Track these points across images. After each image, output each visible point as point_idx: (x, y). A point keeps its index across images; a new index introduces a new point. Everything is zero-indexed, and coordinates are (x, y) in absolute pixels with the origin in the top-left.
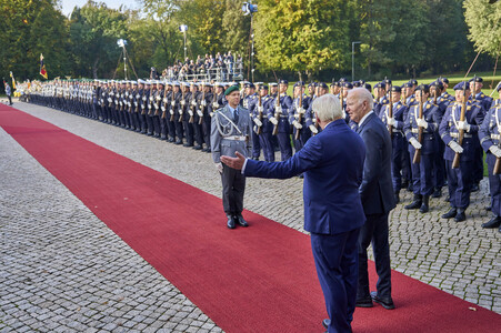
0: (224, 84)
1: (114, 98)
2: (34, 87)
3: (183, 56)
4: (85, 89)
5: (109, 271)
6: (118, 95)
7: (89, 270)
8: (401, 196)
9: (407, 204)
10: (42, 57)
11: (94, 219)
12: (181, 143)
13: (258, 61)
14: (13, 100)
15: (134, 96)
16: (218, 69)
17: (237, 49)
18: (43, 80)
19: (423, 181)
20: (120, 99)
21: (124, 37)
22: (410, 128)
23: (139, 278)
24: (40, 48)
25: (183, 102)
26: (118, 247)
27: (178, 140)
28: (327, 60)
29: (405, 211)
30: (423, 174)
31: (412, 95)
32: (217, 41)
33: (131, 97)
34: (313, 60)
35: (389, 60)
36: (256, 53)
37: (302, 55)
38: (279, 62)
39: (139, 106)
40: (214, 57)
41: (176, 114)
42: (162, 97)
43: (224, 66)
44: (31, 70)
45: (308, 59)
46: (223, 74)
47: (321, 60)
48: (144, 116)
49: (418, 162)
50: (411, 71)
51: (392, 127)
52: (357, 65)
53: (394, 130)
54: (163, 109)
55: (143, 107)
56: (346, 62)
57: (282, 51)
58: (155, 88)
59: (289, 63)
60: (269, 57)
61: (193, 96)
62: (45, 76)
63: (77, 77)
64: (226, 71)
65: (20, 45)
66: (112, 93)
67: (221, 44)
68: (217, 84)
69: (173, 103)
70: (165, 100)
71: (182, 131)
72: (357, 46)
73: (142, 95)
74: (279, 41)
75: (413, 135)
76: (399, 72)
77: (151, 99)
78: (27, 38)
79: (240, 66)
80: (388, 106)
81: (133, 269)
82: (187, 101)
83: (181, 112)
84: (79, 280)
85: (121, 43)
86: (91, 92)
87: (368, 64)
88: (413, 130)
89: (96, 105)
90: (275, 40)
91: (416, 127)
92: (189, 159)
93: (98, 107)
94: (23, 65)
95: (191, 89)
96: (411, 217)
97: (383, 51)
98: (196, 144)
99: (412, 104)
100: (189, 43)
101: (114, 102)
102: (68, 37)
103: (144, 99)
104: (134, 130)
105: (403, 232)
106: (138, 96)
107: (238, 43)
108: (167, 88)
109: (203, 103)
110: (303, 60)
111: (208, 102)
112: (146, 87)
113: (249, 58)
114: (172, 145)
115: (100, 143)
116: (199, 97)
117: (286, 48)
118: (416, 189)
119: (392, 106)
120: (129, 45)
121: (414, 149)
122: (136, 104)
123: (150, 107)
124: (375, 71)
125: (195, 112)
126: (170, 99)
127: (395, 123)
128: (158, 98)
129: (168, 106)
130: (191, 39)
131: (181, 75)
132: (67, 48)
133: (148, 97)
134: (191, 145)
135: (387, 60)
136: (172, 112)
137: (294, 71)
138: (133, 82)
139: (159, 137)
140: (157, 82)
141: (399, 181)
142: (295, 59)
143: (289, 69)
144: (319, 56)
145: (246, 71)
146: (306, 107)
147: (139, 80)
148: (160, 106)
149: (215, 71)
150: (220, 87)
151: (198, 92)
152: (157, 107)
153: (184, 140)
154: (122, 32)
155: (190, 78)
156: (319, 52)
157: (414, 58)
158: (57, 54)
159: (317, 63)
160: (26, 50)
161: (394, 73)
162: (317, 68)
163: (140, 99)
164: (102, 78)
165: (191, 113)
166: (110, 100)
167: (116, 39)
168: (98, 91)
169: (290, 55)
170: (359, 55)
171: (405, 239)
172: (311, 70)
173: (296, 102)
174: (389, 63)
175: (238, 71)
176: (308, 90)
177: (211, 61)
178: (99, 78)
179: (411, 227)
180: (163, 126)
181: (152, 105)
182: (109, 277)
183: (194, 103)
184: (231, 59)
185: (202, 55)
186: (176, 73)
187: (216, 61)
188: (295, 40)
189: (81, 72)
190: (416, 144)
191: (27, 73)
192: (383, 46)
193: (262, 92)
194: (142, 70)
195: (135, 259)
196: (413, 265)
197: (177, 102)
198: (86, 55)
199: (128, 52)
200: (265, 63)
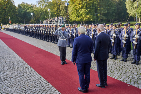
1: (30, 29)
2: (7, 26)
3: (49, 17)
4: (22, 27)
5: (28, 77)
7: (23, 77)
8: (109, 55)
9: (111, 57)
10: (10, 18)
11: (24, 62)
12: (49, 41)
13: (70, 19)
14: (2, 30)
17: (64, 15)
18: (10, 24)
19: (115, 51)
21: (32, 12)
22: (111, 36)
23: (37, 79)
24: (9, 15)
25: (49, 30)
26: (31, 70)
27: (48, 40)
28: (88, 18)
30: (115, 49)
31: (112, 27)
32: (58, 13)
33: (35, 29)
34: (85, 18)
35: (106, 18)
36: (69, 16)
37: (82, 17)
38: (76, 19)
39: (37, 31)
40: (58, 17)
41: (47, 33)
42: (43, 28)
43: (60, 20)
44: (7, 21)
45: (83, 18)
47: (87, 18)
48: (38, 34)
49: (113, 46)
50: (112, 21)
52: (97, 20)
54: (43, 32)
55: (38, 31)
56: (94, 19)
57: (76, 16)
58: (41, 26)
59: (78, 19)
60: (73, 18)
62: (11, 23)
63: (19, 23)
64: (61, 21)
65: (3, 15)
66: (29, 28)
67: (59, 14)
68: (58, 25)
69: (46, 30)
70: (44, 29)
71: (49, 38)
72: (97, 14)
73: (37, 28)
74: (75, 13)
75: (112, 38)
76: (108, 21)
77: (40, 29)
78: (5, 13)
79: (65, 20)
80: (105, 30)
81: (35, 76)
82: (50, 30)
83: (48, 33)
84: (20, 79)
85: (32, 14)
86: (23, 27)
87: (100, 19)
88: (112, 37)
89: (25, 31)
90: (74, 13)
91: (113, 36)
92: (51, 46)
93: (25, 32)
94: (4, 20)
95: (51, 26)
96: (112, 61)
97: (104, 16)
98: (53, 42)
99: (112, 30)
100: (51, 14)
101: (30, 30)
102: (17, 12)
103: (38, 29)
104: (36, 38)
105: (110, 65)
106: (36, 28)
107: (64, 14)
108: (44, 26)
109: (54, 30)
110: (82, 18)
112: (39, 26)
113: (67, 18)
114: (46, 42)
115: (26, 41)
117: (77, 15)
118: (113, 53)
120: (34, 14)
121: (112, 42)
122: (36, 31)
123: (40, 31)
124: (102, 21)
125: (52, 33)
126: (45, 29)
128: (42, 29)
130: (51, 13)
131: (48, 22)
132: (17, 15)
133: (39, 29)
134: (51, 42)
135: (105, 18)
136: (46, 33)
137: (80, 21)
138: (35, 25)
139: (42, 40)
140: (42, 24)
142: (80, 18)
143: (78, 21)
144: (87, 17)
145: (66, 21)
147: (37, 24)
149: (58, 21)
150: (59, 26)
151: (53, 27)
152: (42, 31)
153: (49, 40)
154: (32, 11)
155: (51, 23)
156: (86, 16)
157: (112, 18)
158: (14, 17)
159: (86, 19)
160: (5, 16)
161: (107, 22)
162: (86, 20)
163: (37, 29)
164: (26, 23)
165: (51, 33)
167: (30, 13)
168: (25, 27)
169: (78, 17)
170: (97, 17)
171: (110, 67)
172: (84, 21)
174: (105, 19)
175: (64, 21)
177: (57, 19)
178: (26, 24)
179: (112, 64)
180: (43, 37)
182: (28, 78)
183: (52, 30)
184: (62, 18)
185: (54, 17)
187: (58, 19)
188: (80, 13)
189: (20, 22)
190: (113, 41)
191: (6, 22)
192: (104, 14)
193: (71, 27)
194: (38, 21)
195: (36, 73)
196: (113, 74)
197: (47, 30)
198: (22, 17)
199: (34, 16)
200: (72, 19)
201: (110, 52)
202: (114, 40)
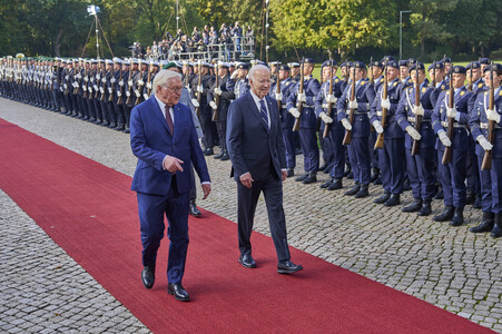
0: (229, 64)
1: (81, 82)
3: (174, 29)
4: (43, 71)
5: (67, 315)
6: (86, 79)
7: (40, 312)
8: (466, 214)
9: (474, 225)
11: (49, 243)
13: (274, 36)
15: (109, 79)
16: (220, 45)
17: (246, 19)
19: (495, 194)
20: (88, 84)
21: (96, 3)
22: (478, 122)
23: (107, 325)
26: (80, 280)
28: (366, 35)
29: (471, 235)
30: (495, 185)
32: (220, 9)
33: (104, 80)
34: (348, 34)
35: (449, 35)
36: (271, 24)
37: (333, 28)
38: (303, 37)
39: (114, 93)
40: (217, 29)
42: (145, 81)
43: (229, 41)
45: (341, 32)
46: (228, 52)
47: (358, 35)
48: (121, 106)
49: (488, 168)
50: (478, 49)
51: (453, 120)
52: (407, 42)
53: (456, 125)
55: (119, 94)
56: (392, 37)
57: (307, 23)
58: (136, 69)
59: (316, 38)
60: (289, 30)
61: (186, 80)
63: (33, 55)
64: (231, 48)
66: (79, 76)
67: (226, 12)
72: (406, 17)
73: (118, 79)
74: (303, 8)
75: (482, 131)
76: (461, 50)
77: (130, 83)
79: (251, 42)
80: (448, 93)
81: (99, 312)
84: (25, 326)
85: (92, 10)
86: (51, 74)
87: (420, 41)
89: (57, 91)
90: (297, 8)
91: (486, 121)
93: (60, 95)
96: (479, 243)
97: (441, 23)
100: (183, 11)
101: (81, 88)
103: (121, 83)
104: (108, 125)
105: (469, 263)
106: (113, 80)
107: (248, 11)
108: (151, 69)
109: (200, 89)
110: (334, 34)
113: (263, 31)
115: (61, 142)
116: (194, 81)
117: (311, 18)
118: (486, 205)
119: (453, 93)
120: (103, 14)
121: (483, 151)
123: (128, 94)
124: (430, 50)
127: (457, 115)
128: (141, 82)
130: (186, 6)
131: (172, 53)
132: (21, 17)
133: (126, 81)
135: (445, 35)
137: (322, 50)
138: (107, 61)
140: (140, 61)
141: (462, 194)
142: (323, 33)
143: (315, 47)
144: (356, 29)
145: (258, 49)
146: (338, 95)
147: (116, 59)
149: (217, 48)
150: (224, 67)
151: (194, 75)
152: (138, 94)
155: (184, 57)
156: (355, 24)
157: (482, 33)
158: (7, 25)
159: (352, 38)
161: (455, 52)
162: (353, 45)
163: (116, 83)
164: (66, 56)
166: (76, 85)
167: (86, 5)
168: (60, 72)
169: (316, 28)
170: (408, 27)
171: (471, 271)
172: (344, 48)
173: (324, 88)
174: (448, 39)
175: (248, 48)
176: (340, 73)
177: (213, 36)
178: (63, 56)
179: (479, 257)
182: (67, 322)
184: (239, 32)
185: (200, 27)
186: (166, 51)
187: (218, 34)
188: (324, 7)
189: (36, 49)
190: (485, 143)
192: (441, 17)
193: (281, 74)
194: (120, 46)
195: (103, 299)
196: (483, 308)
198: (46, 27)
199: (102, 23)
200: (284, 38)
201: (471, 201)
202: (493, 141)
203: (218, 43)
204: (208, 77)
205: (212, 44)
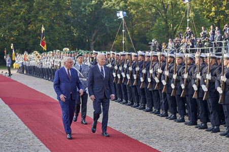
3: (184, 29)
6: (116, 68)
10: (43, 29)
12: (183, 121)
14: (12, 72)
15: (134, 68)
16: (223, 42)
18: (41, 51)
20: (118, 72)
21: (122, 9)
24: (41, 21)
25: (186, 76)
32: (223, 12)
33: (130, 69)
39: (138, 79)
41: (178, 88)
42: (163, 69)
44: (31, 43)
48: (143, 90)
54: (164, 83)
55: (142, 80)
61: (197, 69)
62: (45, 48)
65: (23, 18)
69: (175, 76)
70: (167, 73)
71: (184, 108)
73: (141, 68)
77: (151, 71)
78: (29, 11)
82: (190, 75)
83: (183, 86)
85: (121, 15)
92: (192, 139)
94: (24, 37)
95: (197, 61)
98: (199, 122)
100: (192, 14)
102: (68, 9)
103: (144, 71)
104: (132, 105)
106: (137, 69)
109: (209, 77)
111: (213, 75)
112: (146, 59)
114: (172, 123)
120: (128, 17)
122: (135, 77)
123: (149, 80)
125: (199, 87)
126: (171, 72)
128: (160, 71)
129: (169, 79)
130: (194, 11)
132: (67, 20)
133: (148, 70)
134: (194, 123)
136: (173, 86)
138: (133, 54)
139: (158, 113)
140: (158, 54)
147: (140, 52)
148: (160, 79)
152: (157, 80)
153: (186, 118)
154: (122, 4)
158: (56, 27)
160: (27, 22)
163: (140, 72)
165: (195, 87)
167: (116, 11)
180: (163, 101)
181: (152, 79)
183: (198, 76)
185: (207, 27)
186: (178, 47)
189: (78, 45)
191: (27, 45)
194: (142, 42)
197: (179, 75)
198: (85, 28)
199: (127, 24)
203: (221, 40)
204: (215, 66)
205: (216, 41)
